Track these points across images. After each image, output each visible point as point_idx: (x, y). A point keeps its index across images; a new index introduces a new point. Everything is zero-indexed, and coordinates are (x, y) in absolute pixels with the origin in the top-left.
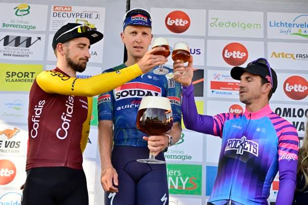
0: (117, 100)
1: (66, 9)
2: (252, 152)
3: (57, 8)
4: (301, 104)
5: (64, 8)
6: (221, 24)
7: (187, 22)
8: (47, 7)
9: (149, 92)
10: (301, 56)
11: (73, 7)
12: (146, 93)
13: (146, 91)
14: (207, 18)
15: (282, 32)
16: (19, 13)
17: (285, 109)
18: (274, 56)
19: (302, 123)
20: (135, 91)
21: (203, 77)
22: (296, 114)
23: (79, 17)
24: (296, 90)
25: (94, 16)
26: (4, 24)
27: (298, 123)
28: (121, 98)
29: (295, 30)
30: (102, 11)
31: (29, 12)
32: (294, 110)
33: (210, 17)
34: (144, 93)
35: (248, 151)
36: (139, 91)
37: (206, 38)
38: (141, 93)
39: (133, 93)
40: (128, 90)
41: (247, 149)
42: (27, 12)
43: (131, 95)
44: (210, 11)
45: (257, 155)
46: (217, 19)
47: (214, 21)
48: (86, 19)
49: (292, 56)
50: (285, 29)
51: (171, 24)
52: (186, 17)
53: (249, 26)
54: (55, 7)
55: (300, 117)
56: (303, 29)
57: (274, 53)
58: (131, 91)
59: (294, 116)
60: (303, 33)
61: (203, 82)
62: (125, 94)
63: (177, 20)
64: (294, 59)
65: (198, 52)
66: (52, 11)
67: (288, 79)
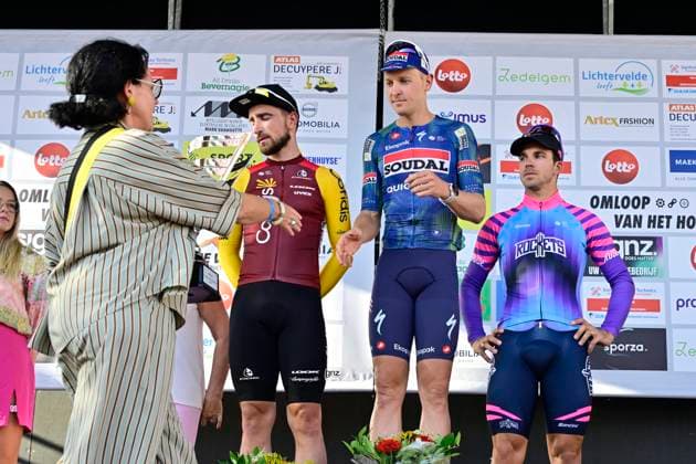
0: (386, 176)
1: (292, 60)
2: (557, 252)
3: (279, 59)
4: (626, 189)
5: (289, 58)
6: (513, 78)
7: (466, 76)
8: (263, 57)
9: (430, 161)
10: (626, 121)
11: (302, 58)
12: (427, 163)
13: (426, 160)
14: (494, 69)
15: (600, 86)
16: (224, 68)
17: (604, 197)
18: (588, 122)
19: (628, 217)
20: (410, 162)
21: (489, 156)
22: (619, 204)
23: (311, 72)
24: (619, 170)
25: (333, 69)
26: (203, 85)
27: (622, 217)
28: (391, 173)
29: (618, 83)
30: (344, 62)
31: (239, 66)
32: (617, 198)
33: (498, 67)
34: (423, 163)
35: (552, 251)
36: (416, 162)
37: (493, 98)
38: (419, 164)
39: (407, 165)
40: (400, 161)
41: (549, 249)
42: (235, 66)
43: (405, 168)
44: (499, 59)
45: (565, 255)
46: (508, 70)
47: (504, 73)
48: (322, 74)
49: (614, 120)
50: (604, 82)
51: (443, 80)
52: (464, 69)
53: (554, 78)
54: (276, 58)
55: (625, 208)
56: (630, 83)
57: (589, 118)
58: (404, 163)
59: (617, 207)
60: (629, 88)
61: (489, 162)
62: (396, 167)
63: (452, 73)
64: (617, 125)
65: (482, 118)
66: (273, 64)
67: (609, 154)
